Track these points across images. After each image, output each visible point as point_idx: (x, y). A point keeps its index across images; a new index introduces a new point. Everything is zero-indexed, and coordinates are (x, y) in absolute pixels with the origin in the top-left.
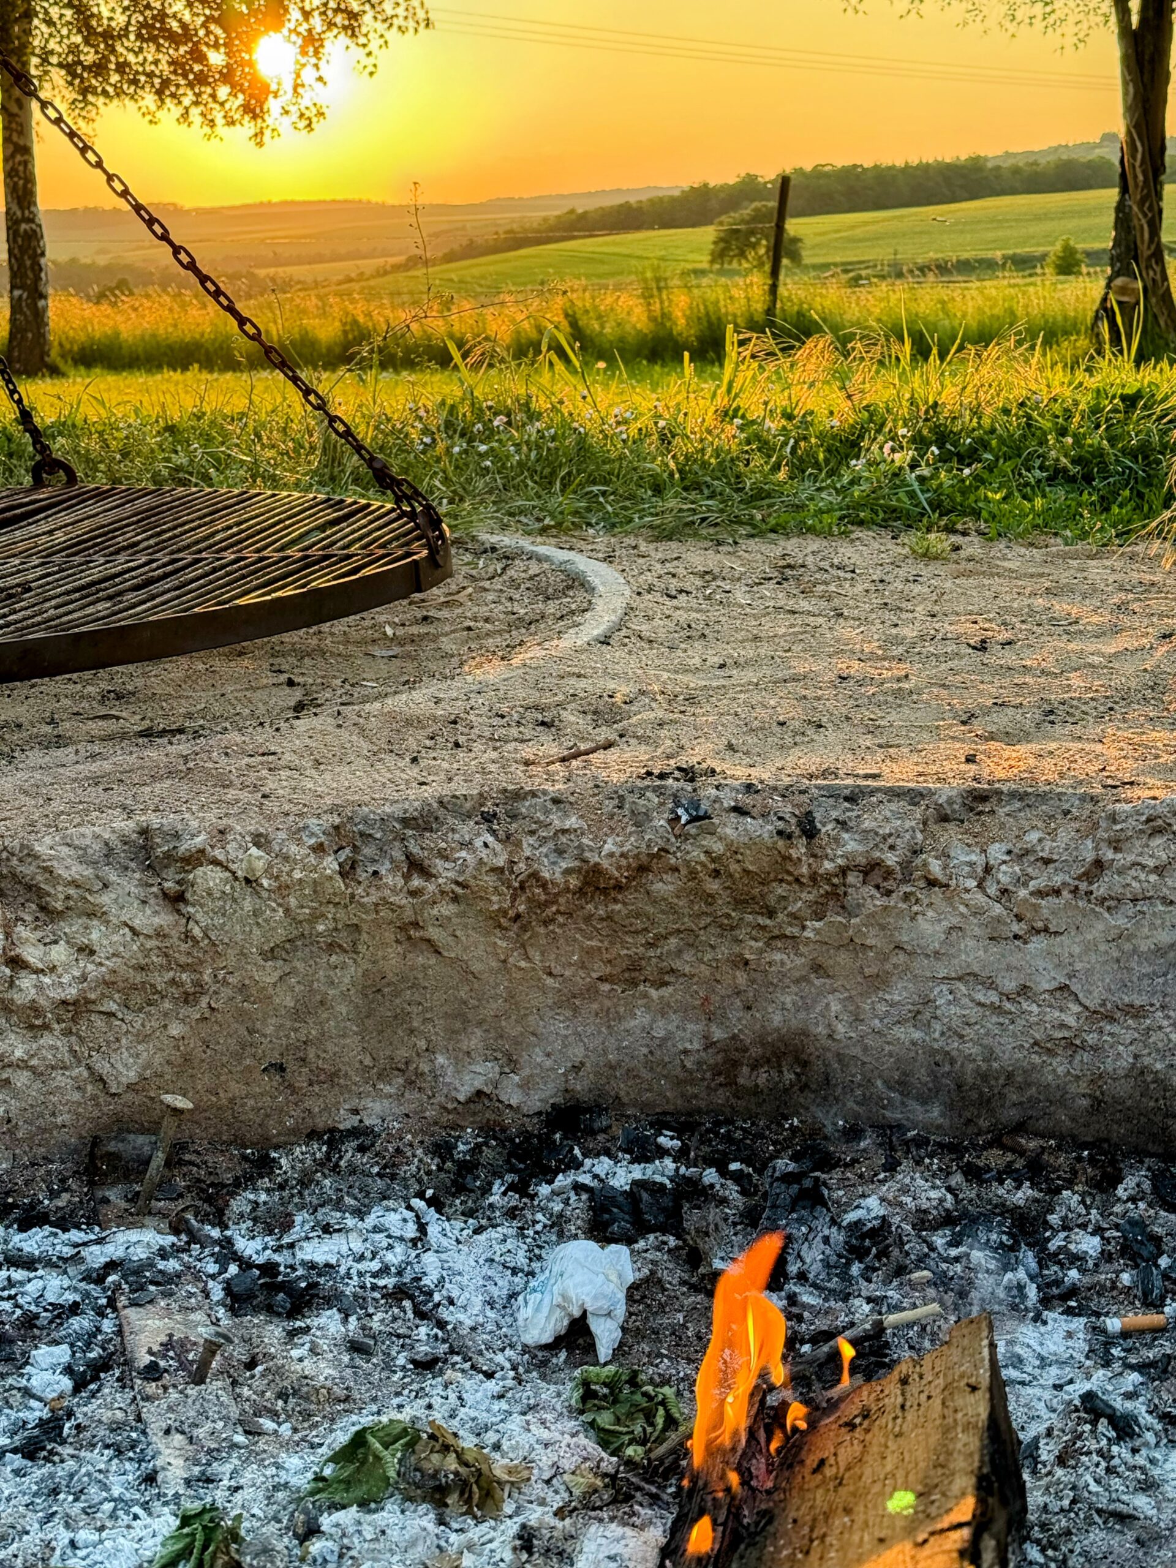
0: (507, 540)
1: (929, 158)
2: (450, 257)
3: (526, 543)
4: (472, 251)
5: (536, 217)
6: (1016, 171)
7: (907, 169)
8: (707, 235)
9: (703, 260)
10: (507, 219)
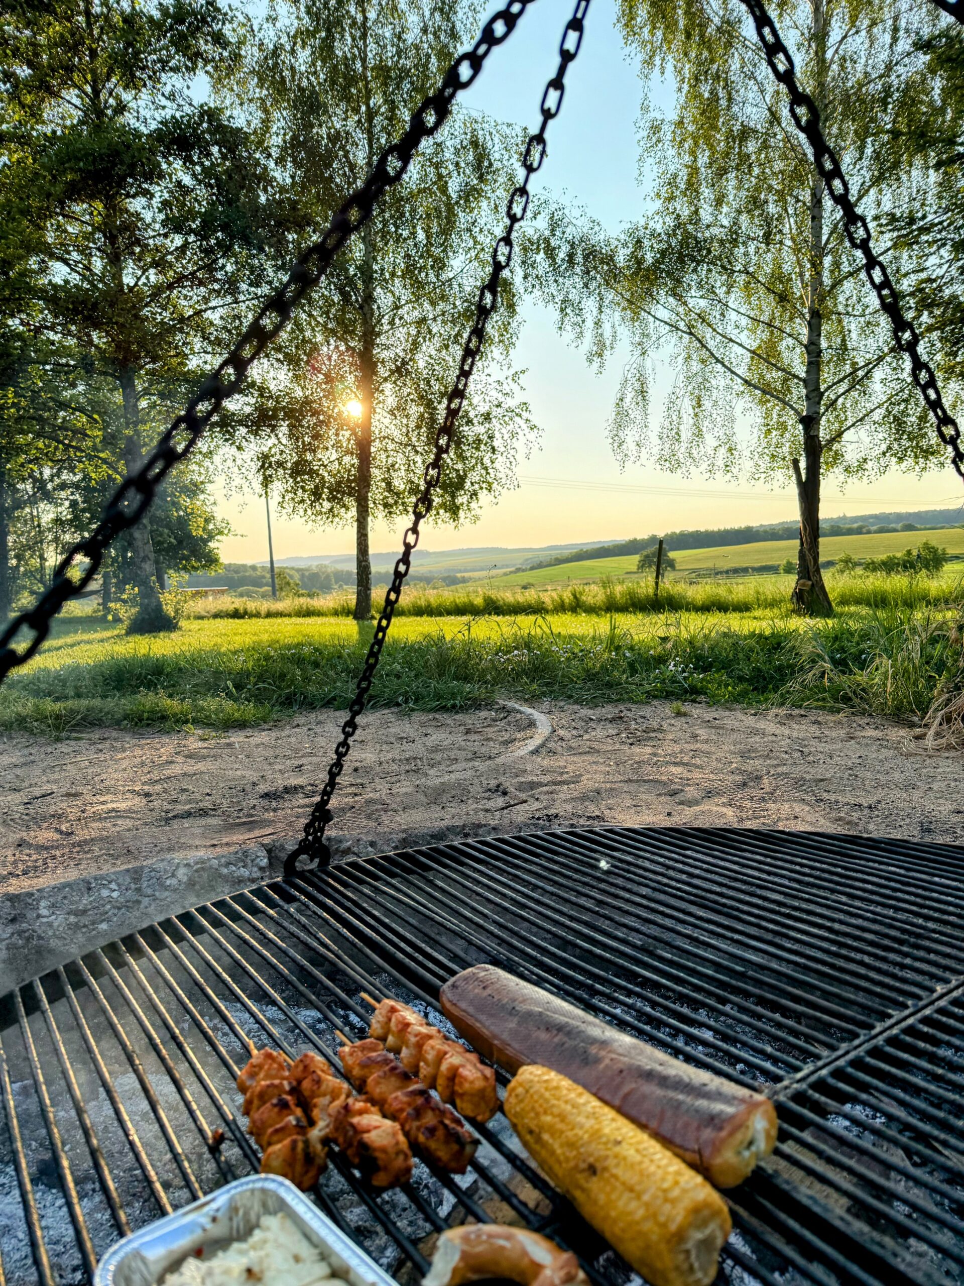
0: (511, 704)
1: (728, 527)
2: (532, 568)
3: (517, 706)
4: (540, 566)
5: (566, 553)
6: (765, 532)
7: (719, 532)
8: (636, 559)
9: (634, 568)
10: (555, 553)
